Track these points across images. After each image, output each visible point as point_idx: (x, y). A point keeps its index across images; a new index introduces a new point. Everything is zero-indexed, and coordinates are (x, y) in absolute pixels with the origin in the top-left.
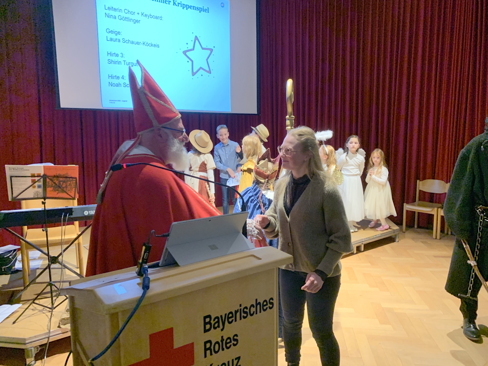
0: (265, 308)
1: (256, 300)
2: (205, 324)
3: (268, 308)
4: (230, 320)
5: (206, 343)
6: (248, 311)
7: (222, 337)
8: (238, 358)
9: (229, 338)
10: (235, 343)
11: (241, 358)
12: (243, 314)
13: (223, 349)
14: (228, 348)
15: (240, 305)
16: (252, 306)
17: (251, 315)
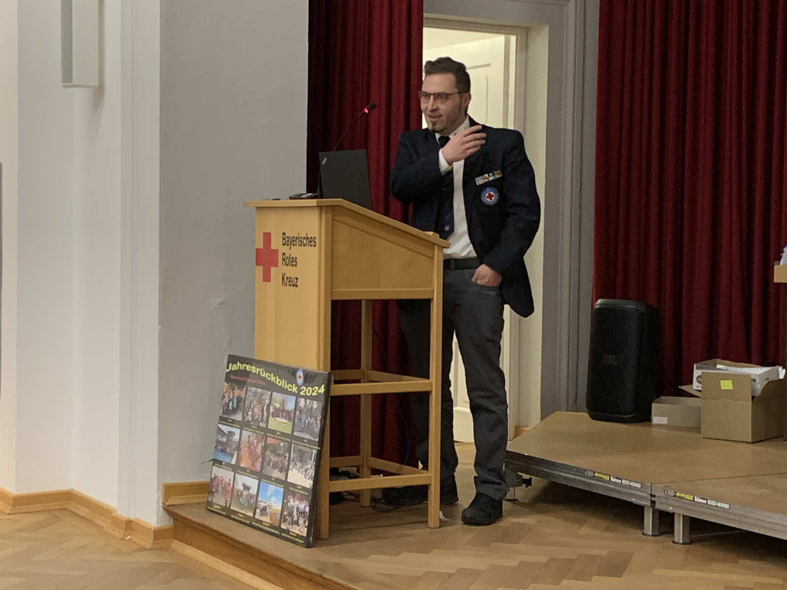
0: (311, 243)
1: (307, 234)
2: (284, 239)
3: (313, 246)
4: (294, 243)
5: (284, 254)
6: (302, 240)
7: (290, 255)
8: (297, 278)
9: (293, 258)
10: (296, 264)
11: (299, 279)
12: (300, 243)
13: (290, 265)
14: (293, 266)
15: (299, 234)
16: (304, 238)
17: (304, 246)
